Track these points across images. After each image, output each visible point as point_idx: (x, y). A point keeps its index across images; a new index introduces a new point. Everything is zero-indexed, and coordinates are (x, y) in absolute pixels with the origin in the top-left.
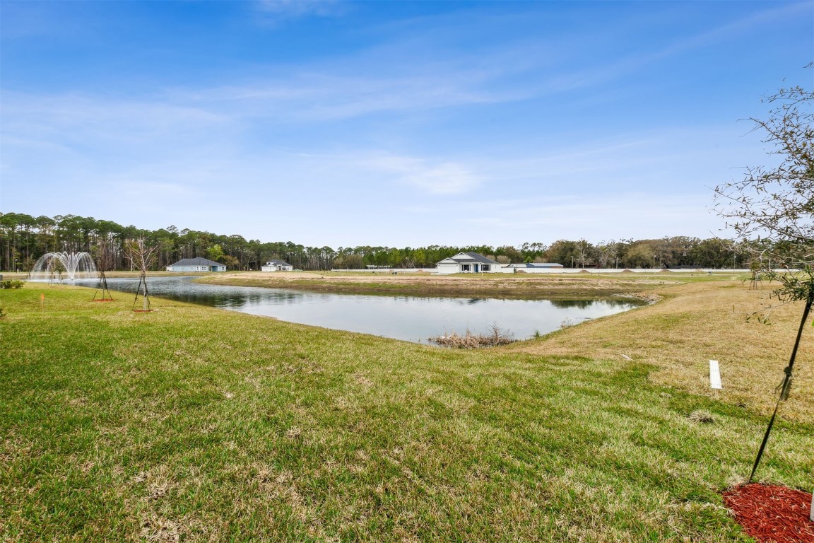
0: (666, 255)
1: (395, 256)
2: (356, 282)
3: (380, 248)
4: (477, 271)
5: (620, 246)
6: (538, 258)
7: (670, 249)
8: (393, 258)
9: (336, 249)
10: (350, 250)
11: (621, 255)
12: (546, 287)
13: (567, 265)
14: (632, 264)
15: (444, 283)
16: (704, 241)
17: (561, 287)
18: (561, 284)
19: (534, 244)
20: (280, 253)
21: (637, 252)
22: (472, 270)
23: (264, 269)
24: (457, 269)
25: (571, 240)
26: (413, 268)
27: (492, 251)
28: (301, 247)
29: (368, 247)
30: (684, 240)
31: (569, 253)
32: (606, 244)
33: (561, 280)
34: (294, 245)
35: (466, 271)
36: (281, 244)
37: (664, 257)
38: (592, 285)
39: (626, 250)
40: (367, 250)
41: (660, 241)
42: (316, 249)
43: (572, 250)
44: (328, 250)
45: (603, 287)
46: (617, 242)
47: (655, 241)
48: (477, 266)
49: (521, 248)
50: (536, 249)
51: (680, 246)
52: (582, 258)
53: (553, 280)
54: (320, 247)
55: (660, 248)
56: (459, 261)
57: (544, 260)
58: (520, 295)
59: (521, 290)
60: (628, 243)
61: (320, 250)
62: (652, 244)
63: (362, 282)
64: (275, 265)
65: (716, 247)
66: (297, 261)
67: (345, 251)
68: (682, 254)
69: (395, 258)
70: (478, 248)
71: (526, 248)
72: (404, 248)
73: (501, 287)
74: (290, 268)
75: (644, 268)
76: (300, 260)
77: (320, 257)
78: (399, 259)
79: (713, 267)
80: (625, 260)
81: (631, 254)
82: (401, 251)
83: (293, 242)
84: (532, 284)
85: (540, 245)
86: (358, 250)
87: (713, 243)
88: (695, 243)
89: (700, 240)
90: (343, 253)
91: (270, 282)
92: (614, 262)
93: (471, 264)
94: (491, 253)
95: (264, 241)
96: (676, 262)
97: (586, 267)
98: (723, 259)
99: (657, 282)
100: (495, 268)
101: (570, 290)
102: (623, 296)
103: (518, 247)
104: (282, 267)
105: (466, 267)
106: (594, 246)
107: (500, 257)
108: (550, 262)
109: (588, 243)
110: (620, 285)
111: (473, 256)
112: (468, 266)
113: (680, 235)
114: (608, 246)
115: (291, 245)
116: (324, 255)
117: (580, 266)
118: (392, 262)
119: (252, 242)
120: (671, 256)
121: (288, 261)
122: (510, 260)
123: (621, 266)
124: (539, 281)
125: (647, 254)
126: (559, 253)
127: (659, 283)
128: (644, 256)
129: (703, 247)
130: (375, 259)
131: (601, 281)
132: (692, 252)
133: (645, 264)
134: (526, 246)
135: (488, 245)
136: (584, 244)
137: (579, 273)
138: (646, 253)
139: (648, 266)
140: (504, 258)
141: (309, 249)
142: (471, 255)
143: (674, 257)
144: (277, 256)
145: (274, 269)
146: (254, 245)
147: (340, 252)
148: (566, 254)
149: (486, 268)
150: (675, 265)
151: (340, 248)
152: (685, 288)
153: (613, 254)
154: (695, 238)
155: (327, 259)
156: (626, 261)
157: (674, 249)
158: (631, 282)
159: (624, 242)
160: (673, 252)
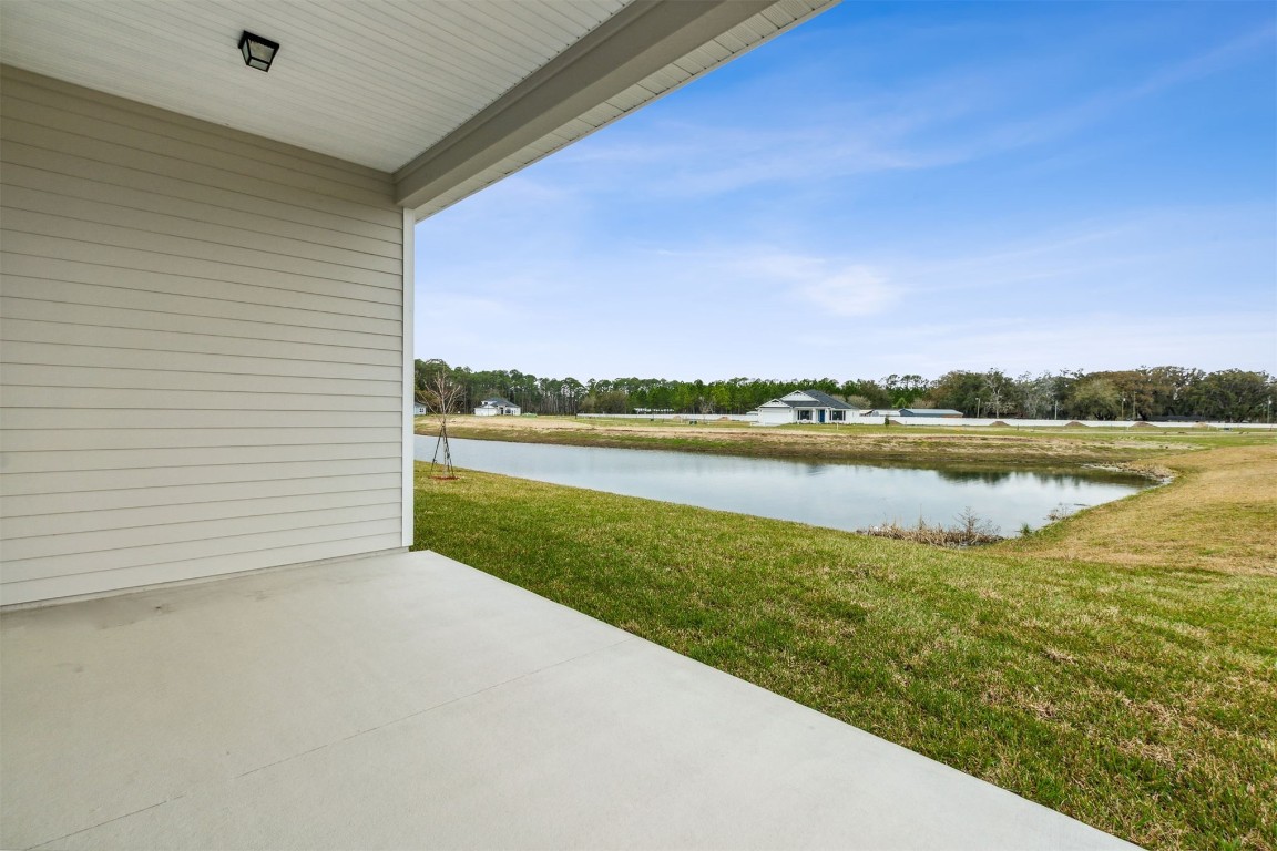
0: (1142, 397)
1: (682, 394)
2: (650, 435)
3: (654, 381)
4: (822, 419)
5: (1060, 382)
6: (918, 401)
7: (1149, 388)
8: (678, 398)
9: (584, 382)
10: (606, 383)
11: (1062, 398)
12: (963, 451)
13: (970, 412)
14: (1081, 412)
15: (790, 440)
16: (1212, 374)
17: (988, 451)
18: (988, 446)
19: (907, 377)
20: (500, 388)
21: (1092, 393)
22: (815, 418)
23: (478, 411)
24: (790, 417)
25: (974, 371)
26: (710, 413)
27: (838, 388)
28: (531, 378)
29: (635, 379)
30: (1174, 372)
31: (971, 393)
32: (1033, 378)
33: (985, 439)
34: (521, 375)
35: (805, 421)
36: (502, 374)
37: (1138, 400)
38: (1043, 449)
39: (1072, 388)
40: (633, 384)
41: (1131, 373)
42: (554, 381)
43: (977, 387)
44: (572, 383)
45: (1061, 452)
46: (1054, 375)
47: (1122, 375)
48: (822, 413)
49: (884, 383)
50: (911, 385)
51: (1167, 382)
52: (995, 402)
53: (971, 438)
54: (560, 378)
55: (1133, 385)
56: (793, 404)
57: (930, 403)
58: (920, 462)
59: (922, 454)
60: (1072, 376)
61: (560, 383)
62: (1119, 380)
63: (660, 435)
64: (495, 405)
65: (1236, 386)
66: (526, 400)
67: (599, 385)
68: (1170, 397)
69: (682, 399)
70: (815, 382)
71: (893, 383)
72: (692, 381)
73: (887, 448)
74: (516, 410)
75: (1101, 418)
76: (529, 398)
77: (559, 395)
78: (688, 399)
79: (1228, 419)
80: (1069, 405)
81: (1080, 394)
82: (690, 387)
83: (520, 371)
84: (938, 444)
85: (916, 378)
86: (619, 384)
87: (1231, 378)
88: (1196, 381)
89: (1204, 374)
90: (597, 388)
91: (515, 435)
92: (1050, 408)
93: (814, 409)
94: (838, 391)
95: (476, 368)
96: (1160, 410)
97: (1002, 415)
98: (1247, 406)
99: (1154, 445)
100: (853, 416)
101: (1005, 456)
102: (1102, 467)
103: (880, 381)
104: (505, 409)
105: (805, 415)
106: (1015, 379)
107: (853, 398)
108: (936, 408)
109: (1004, 376)
110: (1091, 450)
111: (816, 397)
112: (807, 412)
113: (1166, 365)
114: (1038, 382)
115: (517, 376)
116: (566, 391)
117: (991, 415)
118: (676, 404)
119: (458, 370)
120: (1151, 400)
121: (513, 399)
122: (869, 403)
123: (1063, 415)
124: (946, 441)
125: (1109, 395)
126: (954, 393)
127: (1157, 447)
128: (1103, 399)
129: (1211, 385)
130: (649, 399)
131: (1055, 443)
132: (1191, 393)
133: (1104, 412)
134: (893, 379)
135: (831, 378)
136: (998, 377)
137: (990, 426)
138: (1108, 393)
139: (1111, 417)
140: (860, 399)
141: (544, 381)
142: (811, 395)
143: (1156, 402)
144: (496, 391)
145: (494, 412)
146: (461, 376)
147: (592, 386)
148: (966, 394)
149: (838, 416)
150: (1157, 414)
151: (591, 380)
152: (1210, 456)
153: (1049, 394)
154: (1194, 370)
155: (570, 397)
156: (1071, 406)
157: (1158, 388)
158: (1106, 445)
159: (1068, 376)
160: (1155, 393)
